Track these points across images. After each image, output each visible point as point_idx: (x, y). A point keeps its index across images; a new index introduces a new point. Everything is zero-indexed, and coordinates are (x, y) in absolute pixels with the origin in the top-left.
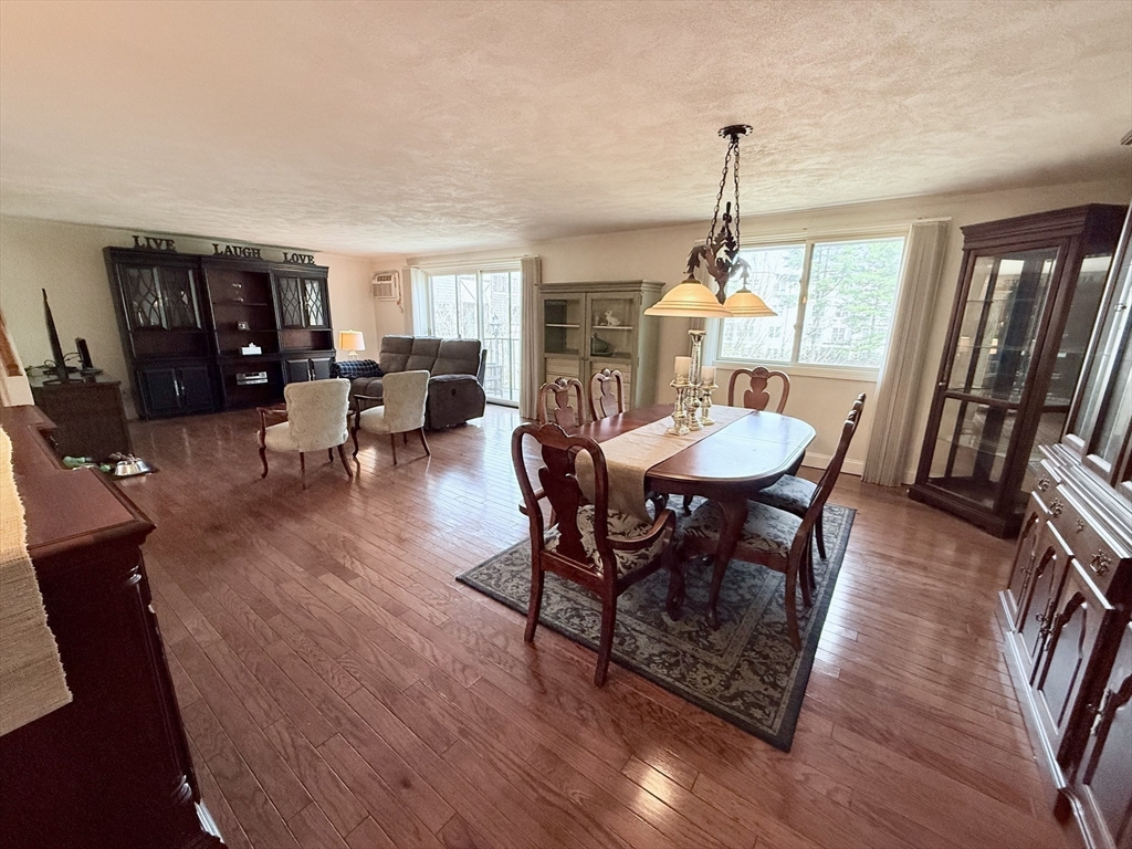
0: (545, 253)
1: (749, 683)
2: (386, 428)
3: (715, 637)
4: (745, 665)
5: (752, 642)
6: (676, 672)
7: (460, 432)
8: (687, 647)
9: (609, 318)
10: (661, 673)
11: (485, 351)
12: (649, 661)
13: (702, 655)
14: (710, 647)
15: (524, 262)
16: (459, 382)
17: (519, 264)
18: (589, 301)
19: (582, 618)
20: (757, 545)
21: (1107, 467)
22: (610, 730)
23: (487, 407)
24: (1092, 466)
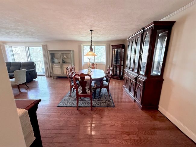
0: (48, 44)
1: (108, 103)
2: (16, 84)
3: (101, 99)
4: (106, 101)
5: (105, 98)
6: (100, 105)
7: (32, 82)
8: (99, 102)
9: (65, 57)
10: (98, 106)
11: (35, 64)
12: (96, 105)
13: (101, 102)
14: (101, 101)
15: (42, 45)
16: (30, 71)
17: (41, 45)
18: (61, 54)
19: (83, 104)
20: (104, 86)
21: (132, 70)
22: (96, 114)
23: (38, 76)
24: (130, 70)
